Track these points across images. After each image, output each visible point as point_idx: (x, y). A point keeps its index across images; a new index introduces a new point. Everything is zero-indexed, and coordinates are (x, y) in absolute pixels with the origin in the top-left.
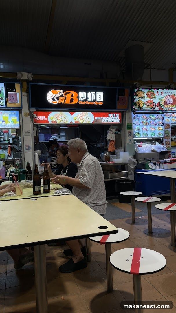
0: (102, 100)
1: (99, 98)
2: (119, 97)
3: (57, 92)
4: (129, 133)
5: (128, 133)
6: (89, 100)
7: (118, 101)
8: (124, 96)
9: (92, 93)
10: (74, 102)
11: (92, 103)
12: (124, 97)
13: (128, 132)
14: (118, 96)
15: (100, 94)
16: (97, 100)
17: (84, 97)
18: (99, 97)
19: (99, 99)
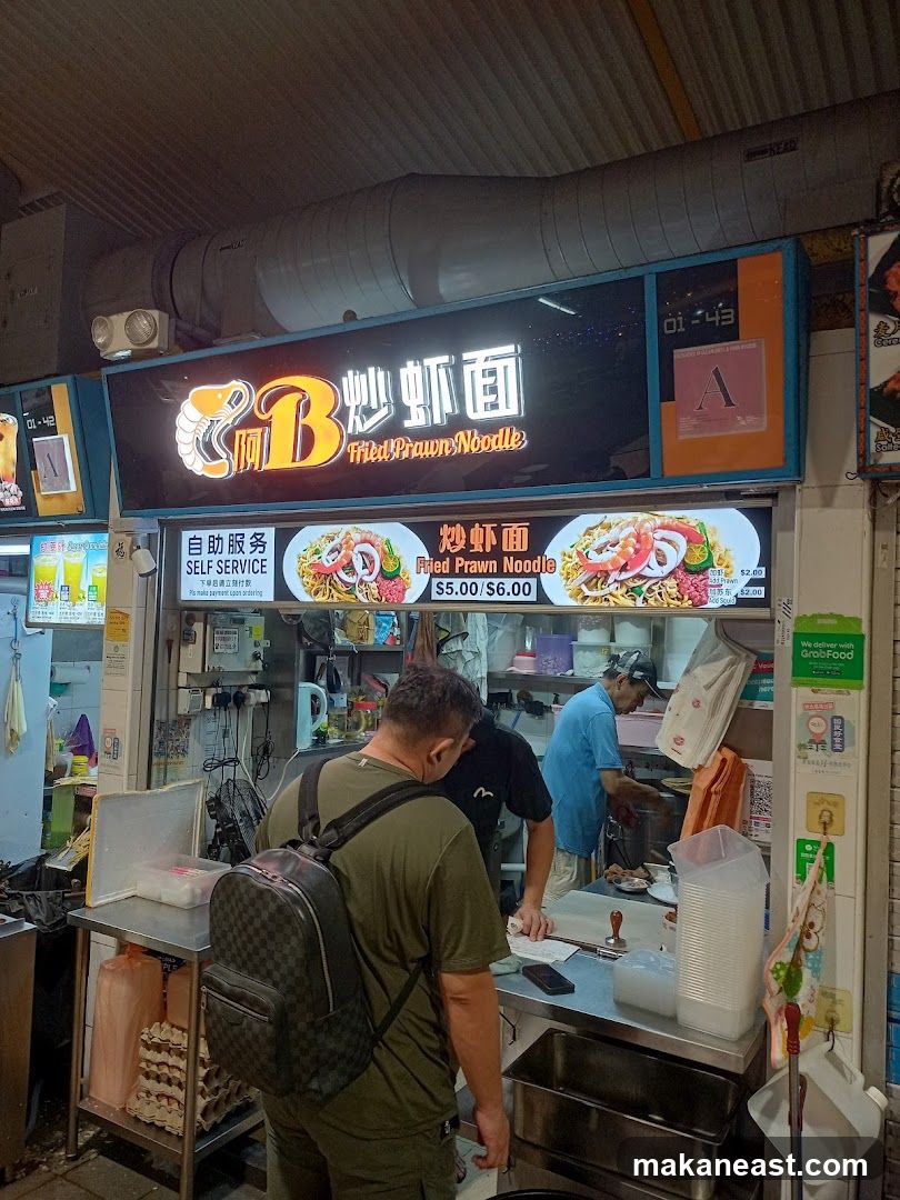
0: (511, 404)
1: (482, 399)
2: (679, 354)
3: (220, 396)
4: (819, 727)
5: (806, 721)
6: (416, 420)
7: (668, 394)
8: (736, 337)
9: (427, 362)
10: (321, 455)
11: (442, 447)
12: (733, 346)
13: (808, 706)
14: (668, 346)
15: (490, 365)
16: (477, 413)
17: (374, 405)
18: (479, 390)
19: (480, 406)
